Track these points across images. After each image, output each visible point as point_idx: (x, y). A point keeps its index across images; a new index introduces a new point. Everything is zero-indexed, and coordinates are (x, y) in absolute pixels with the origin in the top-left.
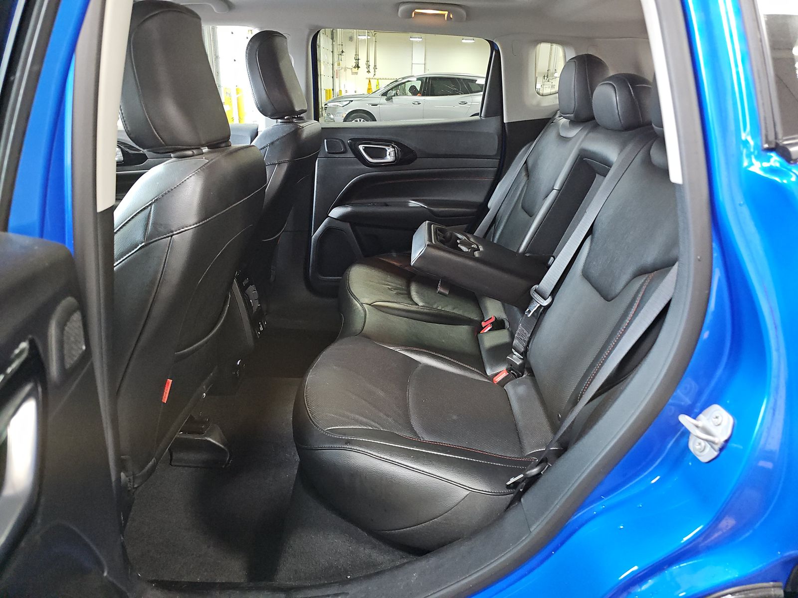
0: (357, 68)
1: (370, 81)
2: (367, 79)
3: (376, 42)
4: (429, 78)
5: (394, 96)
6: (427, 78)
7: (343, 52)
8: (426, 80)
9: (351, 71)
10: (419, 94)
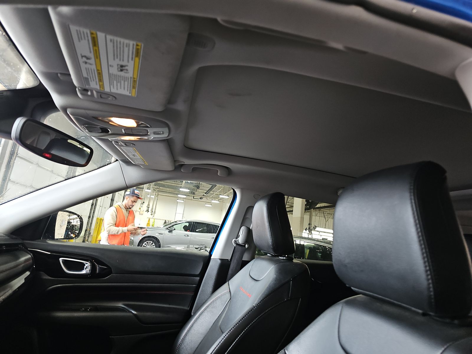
0: (147, 212)
1: (149, 219)
2: (148, 218)
3: (157, 199)
4: (196, 222)
5: (174, 230)
6: (194, 222)
7: (144, 203)
8: (194, 223)
9: (139, 213)
10: (188, 231)
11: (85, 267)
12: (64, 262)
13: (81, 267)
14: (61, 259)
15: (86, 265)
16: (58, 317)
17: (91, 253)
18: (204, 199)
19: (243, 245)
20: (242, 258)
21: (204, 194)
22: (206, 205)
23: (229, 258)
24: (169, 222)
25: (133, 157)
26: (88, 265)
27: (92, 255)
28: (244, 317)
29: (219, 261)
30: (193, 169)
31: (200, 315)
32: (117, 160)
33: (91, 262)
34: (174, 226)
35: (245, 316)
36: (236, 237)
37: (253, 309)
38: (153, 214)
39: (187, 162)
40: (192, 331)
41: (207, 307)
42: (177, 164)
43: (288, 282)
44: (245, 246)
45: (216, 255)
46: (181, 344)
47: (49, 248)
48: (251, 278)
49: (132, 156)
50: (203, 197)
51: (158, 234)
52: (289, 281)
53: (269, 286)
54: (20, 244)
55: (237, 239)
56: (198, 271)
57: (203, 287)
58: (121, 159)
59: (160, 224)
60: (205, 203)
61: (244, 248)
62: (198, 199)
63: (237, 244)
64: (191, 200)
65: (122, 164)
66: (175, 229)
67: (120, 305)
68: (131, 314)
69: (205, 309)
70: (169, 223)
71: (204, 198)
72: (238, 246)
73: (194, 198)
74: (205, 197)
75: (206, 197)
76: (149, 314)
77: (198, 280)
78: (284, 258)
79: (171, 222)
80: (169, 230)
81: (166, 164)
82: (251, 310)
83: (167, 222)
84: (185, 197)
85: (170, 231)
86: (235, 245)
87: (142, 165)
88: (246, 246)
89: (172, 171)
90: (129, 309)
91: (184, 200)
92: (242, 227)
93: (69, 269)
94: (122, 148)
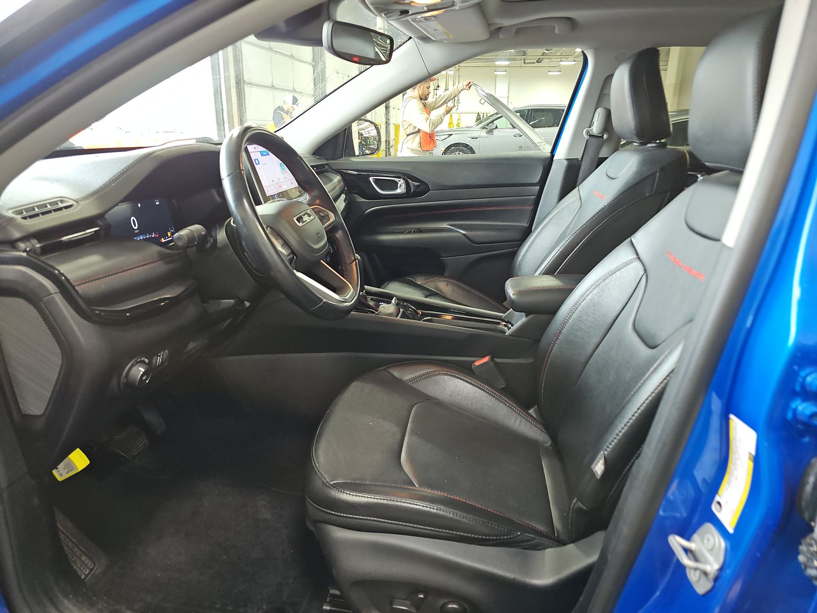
11: (399, 185)
12: (376, 181)
13: (394, 185)
14: (371, 179)
15: (400, 183)
16: (383, 241)
17: (402, 169)
18: (545, 62)
19: (600, 135)
20: (598, 154)
21: (545, 51)
22: (549, 73)
23: (579, 157)
24: (485, 115)
25: (434, 32)
26: (401, 182)
27: (403, 170)
28: (592, 218)
29: (566, 163)
30: (516, 30)
31: (543, 228)
32: (411, 38)
33: (403, 179)
34: (494, 122)
35: (594, 216)
36: (588, 125)
37: (604, 208)
38: (456, 104)
39: (506, 22)
40: (534, 246)
41: (551, 219)
42: (493, 28)
43: (654, 174)
44: (602, 137)
45: (561, 154)
46: (522, 260)
47: (356, 167)
48: (608, 177)
49: (432, 32)
50: (543, 57)
51: (470, 139)
52: (656, 172)
53: (627, 182)
54: (325, 164)
55: (591, 128)
56: (537, 178)
57: (544, 197)
58: (417, 36)
59: (471, 120)
60: (548, 69)
61: (601, 139)
62: (534, 63)
63: (590, 136)
64: (521, 66)
65: (418, 42)
66: (497, 127)
67: (445, 225)
68: (460, 234)
69: (549, 222)
70: (485, 117)
71: (545, 60)
72: (592, 139)
73: (524, 62)
74: (546, 57)
75: (549, 57)
76: (480, 233)
77: (538, 190)
78: (654, 145)
79: (489, 115)
80: (486, 130)
81: (478, 32)
82: (602, 210)
83: (482, 117)
84: (507, 63)
85: (490, 132)
86: (587, 137)
87: (445, 39)
88: (605, 136)
89: (487, 39)
90: (456, 229)
91: (507, 69)
92: (597, 110)
93: (382, 189)
94: (420, 24)
